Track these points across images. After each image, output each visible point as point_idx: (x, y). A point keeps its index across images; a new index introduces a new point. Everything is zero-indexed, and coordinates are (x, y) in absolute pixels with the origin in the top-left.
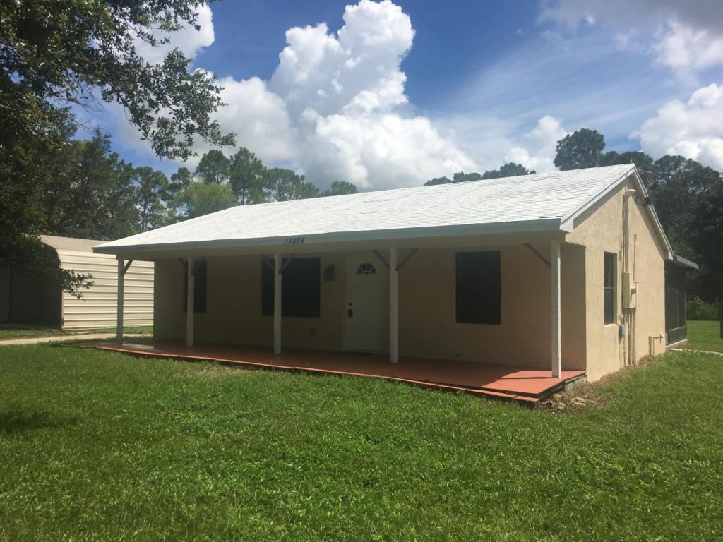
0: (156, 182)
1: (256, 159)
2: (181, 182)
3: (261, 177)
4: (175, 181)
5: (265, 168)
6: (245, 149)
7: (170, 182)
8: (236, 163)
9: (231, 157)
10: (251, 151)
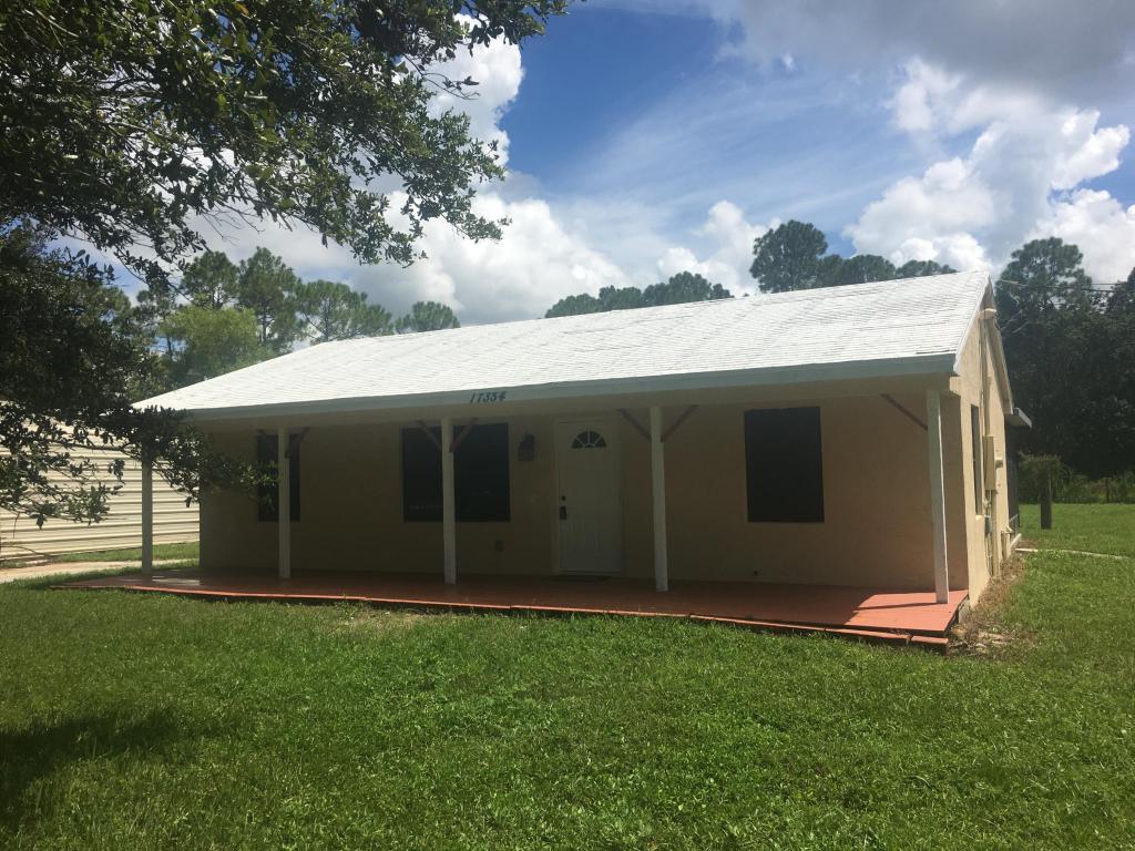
0: (111, 305)
1: (284, 266)
2: (155, 304)
3: (294, 294)
4: (144, 303)
5: (300, 280)
6: (265, 250)
7: (134, 304)
8: (250, 272)
9: (242, 262)
10: (275, 253)
